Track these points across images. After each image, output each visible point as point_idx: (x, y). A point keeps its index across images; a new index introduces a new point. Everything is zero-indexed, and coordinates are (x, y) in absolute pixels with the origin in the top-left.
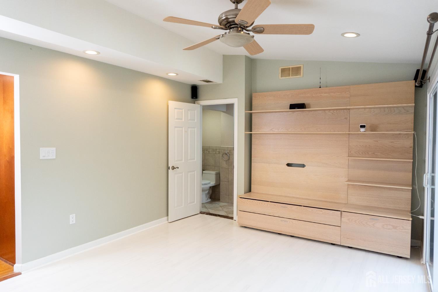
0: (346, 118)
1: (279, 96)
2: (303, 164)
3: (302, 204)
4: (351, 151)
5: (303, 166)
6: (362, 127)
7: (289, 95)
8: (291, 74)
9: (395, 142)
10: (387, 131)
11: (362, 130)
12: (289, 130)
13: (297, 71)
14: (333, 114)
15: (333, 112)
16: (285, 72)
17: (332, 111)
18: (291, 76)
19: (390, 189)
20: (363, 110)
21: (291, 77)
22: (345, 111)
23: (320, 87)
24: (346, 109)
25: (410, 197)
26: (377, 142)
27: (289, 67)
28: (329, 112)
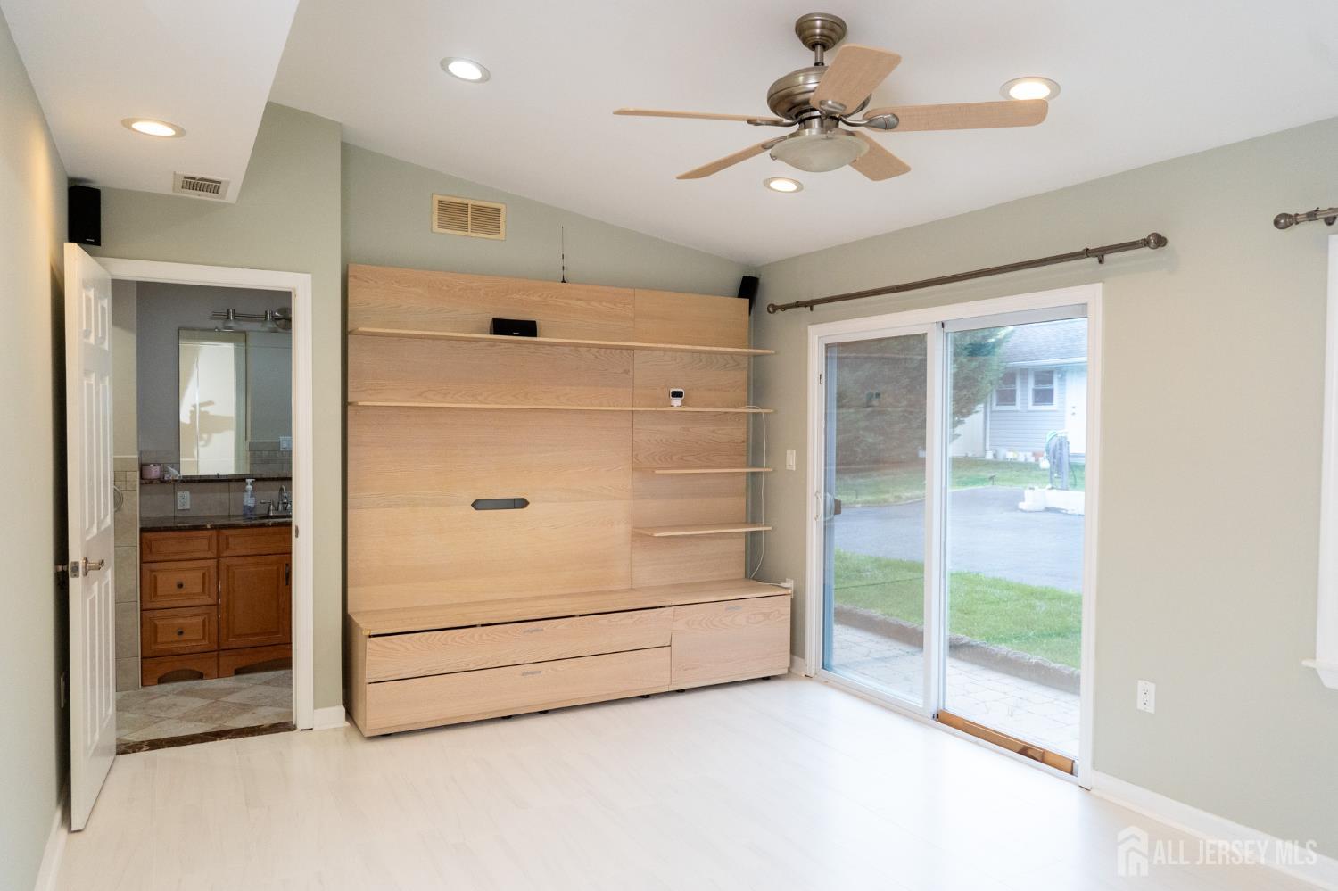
0: (626, 372)
1: (445, 288)
2: (523, 499)
3: (551, 612)
4: (637, 455)
5: (521, 503)
6: (677, 394)
7: (480, 289)
8: (469, 222)
9: (720, 432)
10: (706, 406)
11: (677, 402)
12: (480, 398)
13: (488, 218)
14: (596, 357)
15: (597, 352)
16: (452, 212)
17: (596, 350)
18: (470, 230)
19: (710, 536)
20: (662, 353)
21: (469, 233)
22: (624, 351)
23: (563, 281)
24: (628, 348)
25: (744, 549)
26: (689, 431)
27: (465, 201)
28: (588, 351)
